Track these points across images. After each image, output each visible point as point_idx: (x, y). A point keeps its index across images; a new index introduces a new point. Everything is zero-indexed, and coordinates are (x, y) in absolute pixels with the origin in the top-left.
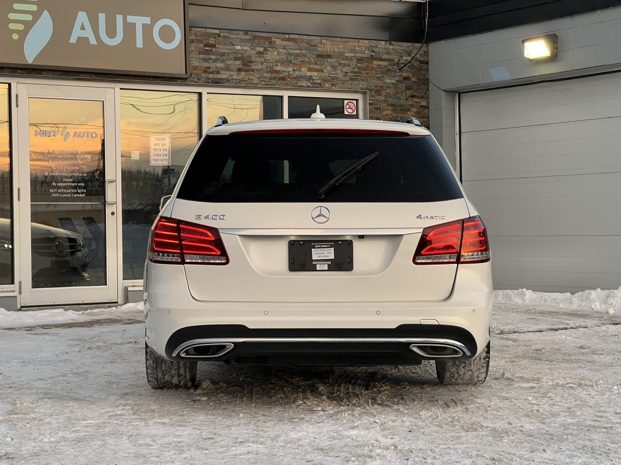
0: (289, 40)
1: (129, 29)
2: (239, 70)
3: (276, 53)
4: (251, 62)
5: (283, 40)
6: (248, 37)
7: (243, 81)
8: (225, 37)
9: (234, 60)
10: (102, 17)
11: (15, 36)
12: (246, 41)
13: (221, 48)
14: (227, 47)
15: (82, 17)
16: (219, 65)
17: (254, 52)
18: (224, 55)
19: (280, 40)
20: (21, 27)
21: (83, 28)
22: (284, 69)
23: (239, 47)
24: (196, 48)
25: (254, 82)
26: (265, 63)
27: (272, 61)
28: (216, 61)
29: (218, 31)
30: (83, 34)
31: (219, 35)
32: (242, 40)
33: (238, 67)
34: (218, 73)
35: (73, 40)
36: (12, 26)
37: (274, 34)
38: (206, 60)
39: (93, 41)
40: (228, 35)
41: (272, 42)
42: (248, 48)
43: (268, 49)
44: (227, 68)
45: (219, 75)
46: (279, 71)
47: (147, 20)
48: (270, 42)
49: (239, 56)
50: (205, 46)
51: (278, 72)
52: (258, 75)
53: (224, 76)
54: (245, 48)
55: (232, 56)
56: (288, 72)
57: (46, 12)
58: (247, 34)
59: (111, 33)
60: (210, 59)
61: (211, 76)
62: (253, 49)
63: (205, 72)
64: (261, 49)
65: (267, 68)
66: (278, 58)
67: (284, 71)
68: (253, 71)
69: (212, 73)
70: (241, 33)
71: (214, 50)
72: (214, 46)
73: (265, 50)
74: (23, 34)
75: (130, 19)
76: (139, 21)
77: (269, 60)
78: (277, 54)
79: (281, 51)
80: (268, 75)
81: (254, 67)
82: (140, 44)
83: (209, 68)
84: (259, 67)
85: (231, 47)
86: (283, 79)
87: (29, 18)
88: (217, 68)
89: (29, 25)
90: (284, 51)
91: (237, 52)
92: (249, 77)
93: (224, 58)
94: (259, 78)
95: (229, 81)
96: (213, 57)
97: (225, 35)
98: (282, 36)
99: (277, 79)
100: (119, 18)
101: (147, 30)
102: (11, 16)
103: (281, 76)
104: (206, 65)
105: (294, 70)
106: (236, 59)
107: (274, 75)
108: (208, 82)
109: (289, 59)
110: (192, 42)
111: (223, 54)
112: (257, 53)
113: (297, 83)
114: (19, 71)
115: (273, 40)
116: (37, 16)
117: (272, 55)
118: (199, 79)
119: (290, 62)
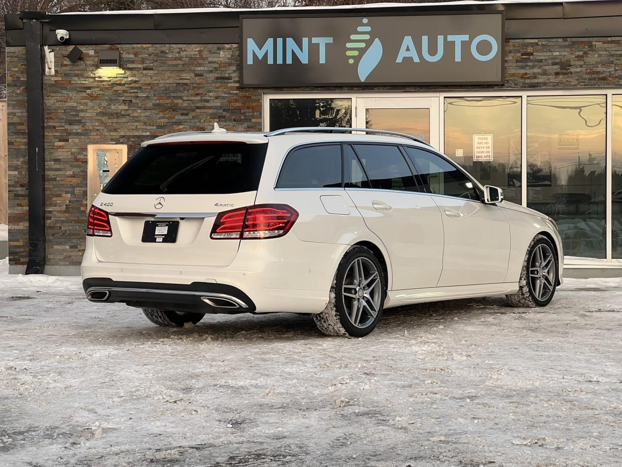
0: (612, 42)
1: (449, 47)
2: (557, 74)
3: (597, 55)
4: (570, 66)
5: (604, 43)
6: (567, 43)
7: (561, 83)
8: (542, 45)
9: (552, 65)
10: (425, 39)
11: (351, 61)
12: (565, 47)
13: (539, 55)
14: (545, 54)
15: (408, 41)
16: (536, 70)
17: (573, 56)
18: (542, 62)
19: (601, 43)
20: (356, 53)
21: (408, 49)
22: (605, 69)
23: (557, 53)
24: (513, 57)
25: (572, 83)
26: (585, 66)
27: (592, 63)
28: (533, 67)
29: (536, 41)
30: (408, 54)
31: (537, 44)
32: (561, 47)
33: (556, 71)
34: (535, 78)
35: (399, 60)
36: (348, 53)
37: (594, 38)
38: (522, 68)
39: (416, 60)
40: (546, 43)
41: (592, 45)
42: (567, 53)
43: (589, 52)
44: (545, 73)
45: (536, 80)
46: (600, 72)
47: (466, 38)
48: (591, 46)
49: (557, 61)
50: (522, 55)
51: (598, 73)
52: (576, 77)
53: (541, 81)
54: (563, 54)
55: (550, 62)
56: (610, 72)
57: (377, 39)
58: (566, 41)
59: (433, 51)
60: (527, 66)
61: (527, 81)
62: (572, 53)
63: (522, 77)
64: (581, 53)
65: (587, 70)
66: (599, 60)
67: (605, 72)
68: (571, 73)
69: (529, 78)
70: (560, 40)
71: (531, 57)
72: (532, 54)
73: (586, 53)
74: (357, 59)
75: (450, 38)
76: (458, 39)
77: (589, 62)
78: (598, 56)
79: (602, 53)
80: (588, 76)
81: (572, 70)
82: (458, 58)
83: (526, 74)
84: (578, 70)
85: (550, 54)
86: (604, 79)
87: (363, 45)
88: (534, 73)
89: (362, 51)
90: (605, 53)
91: (555, 58)
92: (567, 80)
93: (542, 64)
94: (578, 80)
95: (546, 84)
96: (530, 64)
97: (543, 43)
98: (603, 39)
99: (597, 79)
100: (440, 38)
101: (466, 46)
102: (349, 45)
103: (601, 76)
104: (522, 71)
105: (616, 70)
106: (554, 64)
107: (594, 76)
108: (525, 87)
109: (611, 60)
110: (510, 53)
111: (541, 61)
112: (576, 57)
113: (618, 82)
114: (355, 89)
115: (593, 43)
116: (369, 43)
117: (593, 58)
118: (516, 84)
119: (612, 62)
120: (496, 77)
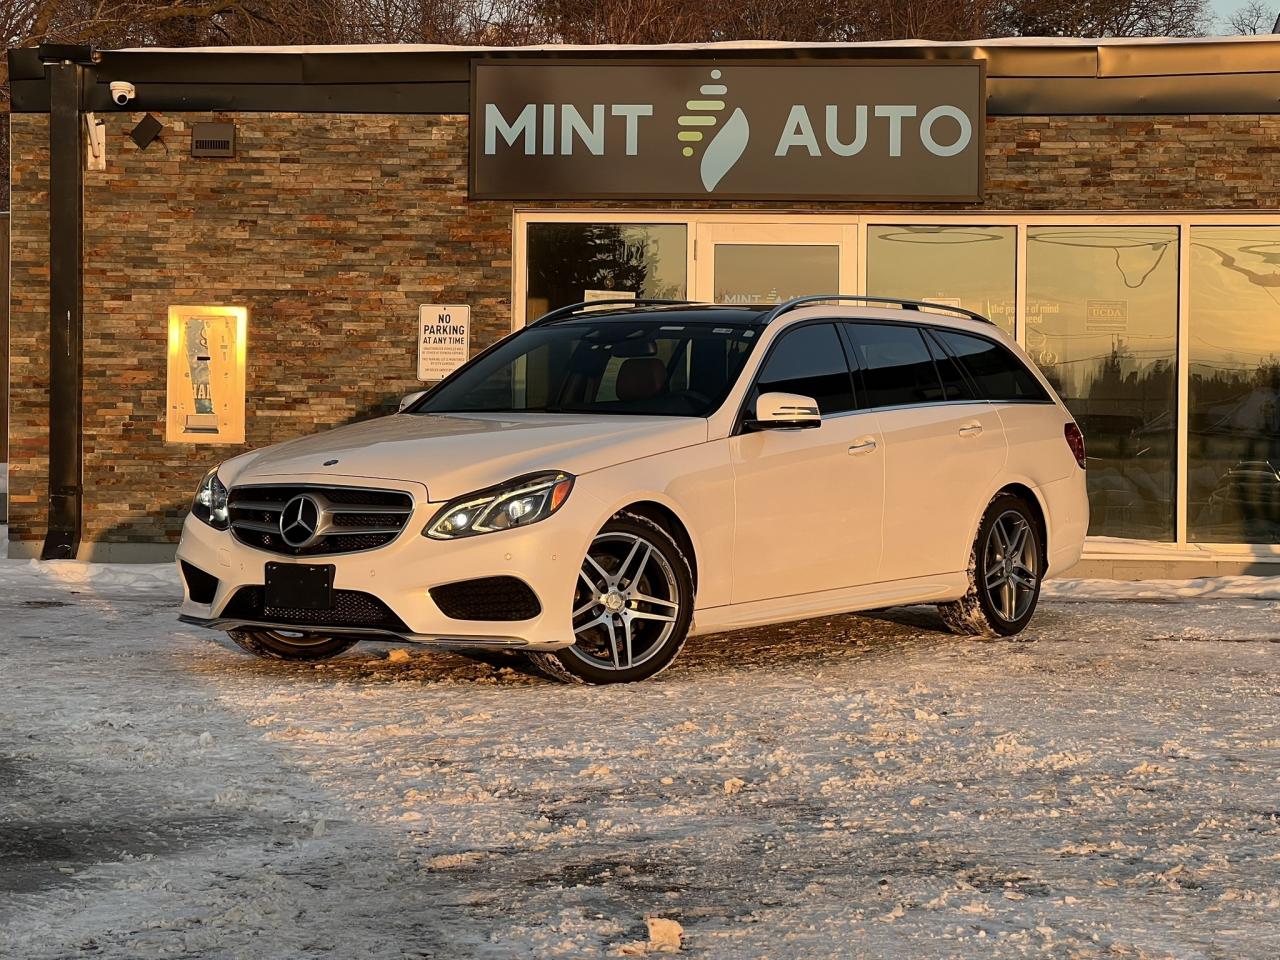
0: (1191, 125)
1: (879, 127)
2: (1085, 184)
3: (1161, 150)
4: (1110, 169)
5: (1176, 126)
6: (1104, 126)
7: (1094, 202)
8: (1057, 128)
9: (1076, 167)
10: (832, 111)
11: (688, 152)
12: (1101, 132)
13: (1049, 147)
14: (1062, 145)
15: (798, 114)
16: (1045, 176)
17: (1117, 151)
18: (1057, 160)
19: (1170, 126)
20: (697, 136)
21: (798, 131)
22: (1177, 178)
23: (1086, 144)
24: (1001, 151)
25: (1114, 203)
26: (1138, 170)
27: (1152, 164)
28: (1039, 170)
29: (1046, 119)
30: (798, 141)
31: (1047, 126)
32: (1093, 132)
33: (1082, 179)
34: (1043, 191)
35: (781, 151)
36: (683, 136)
37: (1157, 117)
38: (1019, 171)
39: (815, 151)
40: (1065, 124)
41: (1153, 130)
42: (1103, 145)
43: (1146, 143)
44: (1062, 182)
45: (1045, 195)
46: (1168, 181)
47: (911, 111)
48: (1150, 131)
49: (1086, 159)
50: (1018, 147)
51: (1164, 183)
52: (1122, 192)
53: (1055, 196)
54: (1097, 145)
55: (1072, 159)
56: (1186, 182)
57: (738, 111)
58: (1104, 121)
59: (846, 134)
60: (1028, 167)
61: (1027, 197)
62: (1114, 145)
63: (1018, 190)
64: (1131, 145)
65: (1142, 177)
66: (1164, 158)
67: (1176, 182)
68: (1112, 183)
69: (1031, 191)
70: (1091, 119)
71: (1036, 151)
72: (1037, 145)
73: (1140, 145)
74: (700, 148)
75: (881, 111)
76: (895, 114)
77: (1147, 163)
78: (1165, 152)
79: (1171, 145)
80: (1145, 190)
81: (1115, 177)
82: (895, 150)
83: (1026, 183)
84: (1126, 177)
85: (1071, 145)
86: (1175, 195)
87: (711, 121)
88: (1042, 182)
89: (709, 133)
90: (1178, 145)
91: (1082, 153)
92: (1104, 195)
93: (1055, 164)
94: (1125, 196)
95: (1065, 203)
96: (1032, 164)
97: (1060, 124)
98: (1175, 118)
99: (1161, 196)
100: (862, 111)
101: (910, 127)
102: (683, 121)
103: (1170, 189)
104: (1019, 178)
105: (1198, 179)
106: (1079, 165)
107: (1155, 189)
108: (1023, 208)
109: (1190, 158)
110: (996, 141)
111: (1055, 158)
112: (1123, 152)
113: (1203, 201)
114: (695, 205)
115: (1155, 127)
116: (723, 117)
117: (1155, 156)
118: (1006, 203)
119: (1192, 164)
120: (967, 188)
